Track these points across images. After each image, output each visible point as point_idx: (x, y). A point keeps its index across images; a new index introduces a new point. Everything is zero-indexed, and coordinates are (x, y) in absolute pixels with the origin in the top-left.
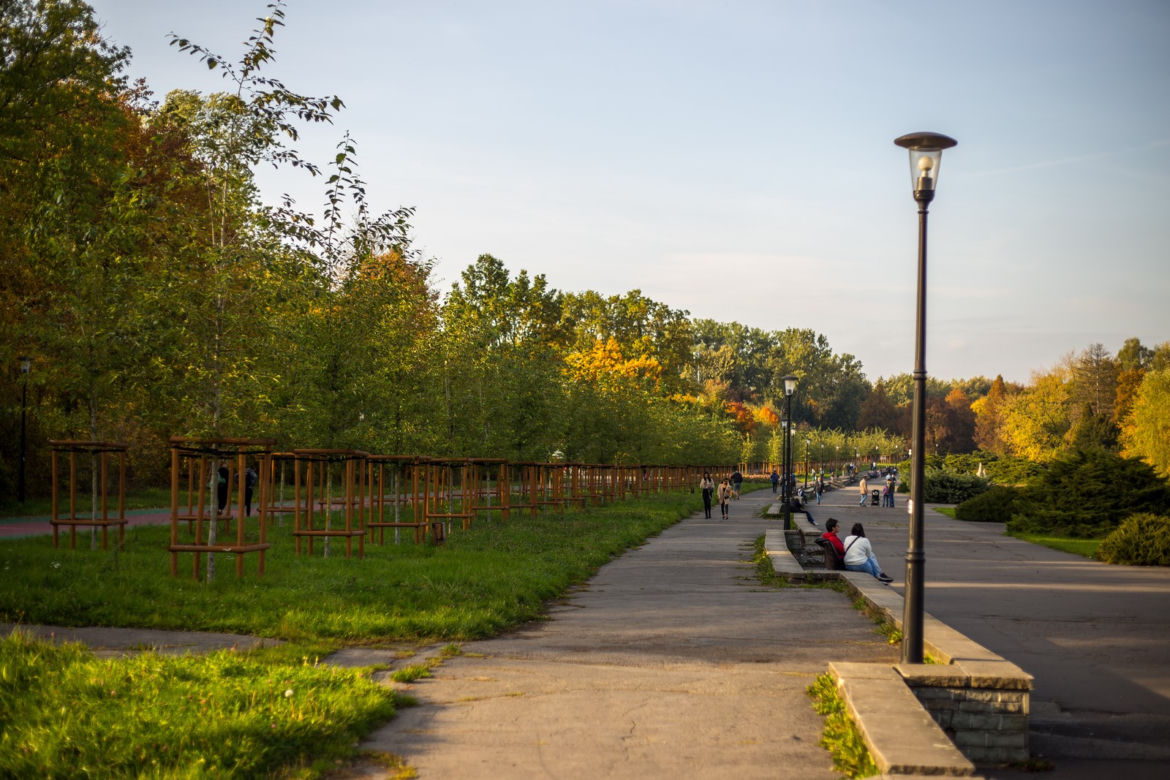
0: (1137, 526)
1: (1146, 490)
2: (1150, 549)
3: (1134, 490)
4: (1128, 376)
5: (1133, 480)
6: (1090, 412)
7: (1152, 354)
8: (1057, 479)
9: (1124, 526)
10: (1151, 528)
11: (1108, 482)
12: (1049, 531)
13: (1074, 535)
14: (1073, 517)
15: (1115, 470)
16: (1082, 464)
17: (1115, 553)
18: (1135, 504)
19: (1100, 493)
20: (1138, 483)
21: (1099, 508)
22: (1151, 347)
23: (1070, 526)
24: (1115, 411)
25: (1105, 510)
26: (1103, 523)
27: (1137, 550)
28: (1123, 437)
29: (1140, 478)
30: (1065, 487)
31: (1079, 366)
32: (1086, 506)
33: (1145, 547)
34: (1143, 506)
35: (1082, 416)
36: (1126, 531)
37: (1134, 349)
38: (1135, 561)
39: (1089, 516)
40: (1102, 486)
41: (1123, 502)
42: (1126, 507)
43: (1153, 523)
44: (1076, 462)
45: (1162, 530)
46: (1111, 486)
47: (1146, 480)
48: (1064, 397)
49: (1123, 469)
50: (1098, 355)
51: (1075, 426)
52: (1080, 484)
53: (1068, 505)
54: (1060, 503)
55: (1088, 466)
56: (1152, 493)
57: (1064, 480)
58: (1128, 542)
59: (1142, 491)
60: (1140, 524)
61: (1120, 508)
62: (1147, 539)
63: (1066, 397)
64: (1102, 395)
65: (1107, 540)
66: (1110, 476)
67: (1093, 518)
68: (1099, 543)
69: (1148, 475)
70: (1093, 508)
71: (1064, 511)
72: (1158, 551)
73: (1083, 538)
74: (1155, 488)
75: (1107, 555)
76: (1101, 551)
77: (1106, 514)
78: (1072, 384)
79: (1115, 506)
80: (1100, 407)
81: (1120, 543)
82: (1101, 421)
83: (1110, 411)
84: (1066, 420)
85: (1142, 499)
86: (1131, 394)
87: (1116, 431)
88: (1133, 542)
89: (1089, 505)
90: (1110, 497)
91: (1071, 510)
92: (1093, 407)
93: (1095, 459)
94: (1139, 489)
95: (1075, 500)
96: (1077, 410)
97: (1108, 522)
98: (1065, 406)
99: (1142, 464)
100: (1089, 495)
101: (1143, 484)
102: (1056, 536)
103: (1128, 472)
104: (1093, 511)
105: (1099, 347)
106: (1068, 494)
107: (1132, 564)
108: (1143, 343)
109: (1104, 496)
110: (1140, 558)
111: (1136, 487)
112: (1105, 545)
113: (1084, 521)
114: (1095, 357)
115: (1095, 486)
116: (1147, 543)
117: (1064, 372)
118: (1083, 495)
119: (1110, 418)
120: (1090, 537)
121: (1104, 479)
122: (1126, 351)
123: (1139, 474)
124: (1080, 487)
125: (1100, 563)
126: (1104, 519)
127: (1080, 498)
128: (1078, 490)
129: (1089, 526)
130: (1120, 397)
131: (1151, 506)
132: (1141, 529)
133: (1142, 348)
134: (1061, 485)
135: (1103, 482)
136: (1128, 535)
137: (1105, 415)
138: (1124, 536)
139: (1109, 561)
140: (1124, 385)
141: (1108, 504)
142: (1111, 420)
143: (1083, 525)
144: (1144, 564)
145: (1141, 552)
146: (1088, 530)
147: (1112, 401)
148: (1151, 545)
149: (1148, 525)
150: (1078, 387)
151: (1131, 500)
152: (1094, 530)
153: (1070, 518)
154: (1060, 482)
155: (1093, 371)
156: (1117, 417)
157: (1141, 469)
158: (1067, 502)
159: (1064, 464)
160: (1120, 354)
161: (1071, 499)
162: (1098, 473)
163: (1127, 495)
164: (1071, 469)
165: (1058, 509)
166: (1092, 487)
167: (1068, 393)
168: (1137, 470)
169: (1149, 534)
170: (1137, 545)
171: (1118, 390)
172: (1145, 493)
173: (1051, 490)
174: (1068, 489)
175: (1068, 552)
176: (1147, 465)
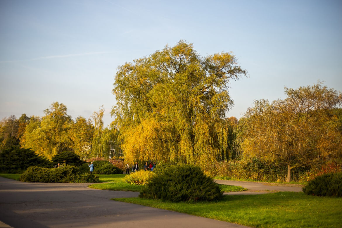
0: (32, 170)
1: (32, 158)
2: (36, 177)
3: (28, 159)
4: (22, 125)
5: (28, 155)
6: (10, 135)
7: (29, 119)
8: (4, 155)
9: (28, 170)
10: (36, 170)
11: (20, 156)
12: (2, 172)
13: (10, 173)
14: (9, 167)
15: (23, 153)
16: (12, 151)
17: (25, 179)
18: (28, 163)
19: (18, 159)
20: (30, 156)
21: (17, 164)
22: (29, 117)
23: (8, 170)
24: (18, 135)
25: (19, 165)
26: (18, 169)
27: (32, 178)
28: (21, 143)
29: (30, 155)
30: (7, 158)
31: (7, 121)
32: (13, 164)
33: (34, 176)
34: (31, 163)
35: (8, 136)
36: (28, 172)
37: (24, 117)
38: (31, 181)
39: (14, 167)
40: (18, 157)
41: (25, 162)
42: (25, 164)
43: (37, 169)
44: (10, 150)
45: (40, 171)
46: (21, 157)
47: (32, 155)
48: (2, 130)
49: (25, 152)
50: (13, 119)
51: (6, 139)
52: (12, 157)
53: (8, 163)
54: (5, 163)
55: (14, 151)
56: (34, 159)
57: (7, 156)
58: (29, 175)
59: (31, 159)
60: (33, 169)
61: (24, 164)
62: (35, 174)
63: (3, 131)
64: (14, 130)
65: (22, 174)
66: (21, 154)
67: (16, 167)
68: (19, 175)
69: (32, 154)
70: (15, 164)
71: (6, 165)
72: (39, 178)
73: (12, 174)
74: (34, 158)
75: (22, 179)
76: (20, 178)
77: (20, 166)
78: (5, 126)
79: (23, 164)
80: (13, 134)
81: (27, 175)
82: (14, 138)
83: (16, 135)
84: (3, 137)
85: (31, 161)
86: (23, 130)
87: (18, 141)
88: (31, 175)
89: (14, 163)
90: (21, 161)
91: (8, 165)
92: (11, 134)
93: (16, 149)
94: (30, 158)
95: (10, 162)
96: (7, 135)
97: (20, 168)
98: (3, 133)
99: (31, 151)
100: (14, 160)
101: (31, 157)
102: (4, 173)
103: (26, 153)
104: (16, 165)
105: (14, 116)
106: (8, 160)
107: (31, 182)
108: (27, 116)
109: (19, 161)
110: (33, 180)
111: (29, 158)
112: (22, 176)
113: (13, 168)
114: (12, 119)
115: (16, 157)
116: (35, 175)
117: (3, 123)
118: (12, 160)
119: (16, 137)
120: (15, 173)
121: (19, 155)
122: (22, 117)
123: (30, 154)
124: (11, 158)
125: (20, 182)
126: (18, 168)
127: (11, 161)
128: (11, 159)
129: (14, 170)
130: (19, 131)
131: (33, 163)
132: (33, 171)
133: (26, 117)
134: (5, 157)
135: (19, 156)
136: (29, 173)
137: (15, 136)
138: (28, 173)
139: (23, 181)
140: (21, 127)
141: (20, 163)
142: (16, 138)
143: (12, 170)
144: (34, 182)
145: (33, 178)
146: (14, 171)
147: (17, 132)
148: (36, 176)
149: (35, 169)
150: (7, 128)
151: (27, 162)
152: (16, 171)
153: (8, 168)
154: (5, 156)
155: (12, 123)
156: (18, 137)
157: (30, 152)
158: (7, 163)
159: (7, 151)
160: (20, 118)
161: (9, 161)
162: (17, 153)
163: (26, 160)
164: (9, 152)
165: (4, 165)
166: (16, 158)
167: (4, 129)
168: (29, 152)
169: (36, 172)
170: (32, 176)
171: (19, 129)
172: (32, 159)
173: (2, 159)
174: (8, 158)
175: (9, 178)
176: (32, 151)
